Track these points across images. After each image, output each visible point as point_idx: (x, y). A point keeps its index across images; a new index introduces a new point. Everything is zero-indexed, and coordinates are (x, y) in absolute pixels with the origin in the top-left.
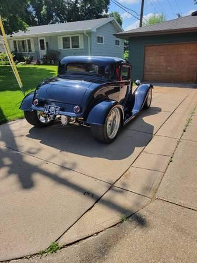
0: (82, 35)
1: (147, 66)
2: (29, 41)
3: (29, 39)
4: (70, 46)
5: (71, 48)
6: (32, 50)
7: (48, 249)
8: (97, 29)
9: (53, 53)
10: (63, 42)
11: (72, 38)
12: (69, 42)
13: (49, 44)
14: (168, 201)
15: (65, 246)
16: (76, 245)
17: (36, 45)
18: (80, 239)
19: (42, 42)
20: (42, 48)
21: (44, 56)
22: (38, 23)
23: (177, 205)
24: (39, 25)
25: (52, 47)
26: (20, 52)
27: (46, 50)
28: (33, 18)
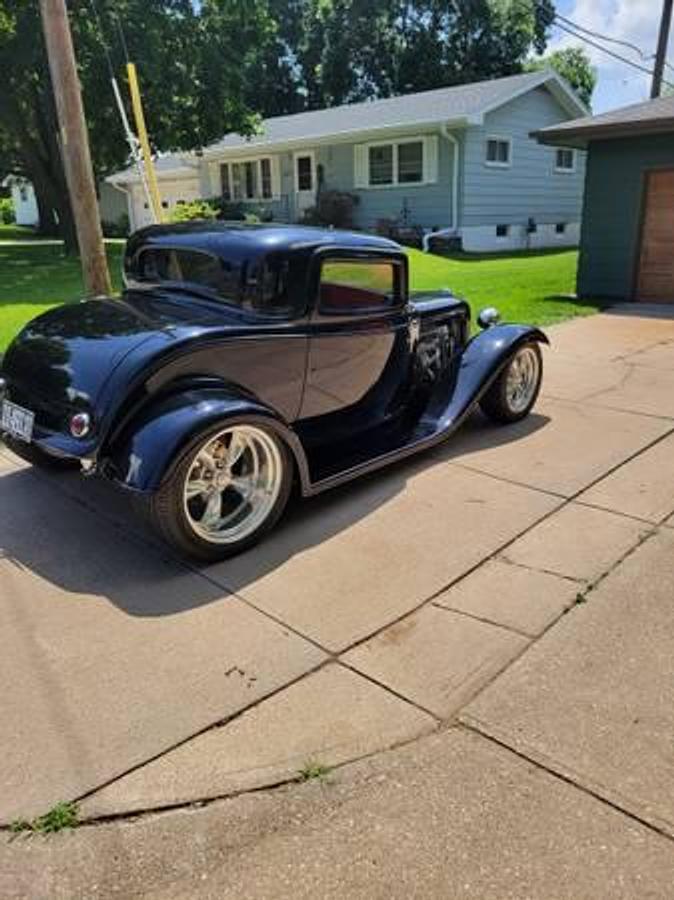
0: (435, 138)
1: (650, 244)
2: (265, 163)
3: (265, 157)
4: (391, 175)
5: (395, 183)
6: (273, 193)
7: (41, 818)
8: (487, 115)
9: (335, 203)
10: (371, 163)
11: (400, 147)
12: (391, 161)
13: (327, 172)
14: (491, 739)
15: (96, 819)
16: (127, 825)
17: (286, 174)
18: (144, 808)
19: (304, 163)
20: (305, 184)
21: (307, 211)
22: (306, 104)
23: (521, 755)
24: (311, 108)
25: (333, 181)
26: (238, 200)
27: (314, 190)
28: (293, 86)
